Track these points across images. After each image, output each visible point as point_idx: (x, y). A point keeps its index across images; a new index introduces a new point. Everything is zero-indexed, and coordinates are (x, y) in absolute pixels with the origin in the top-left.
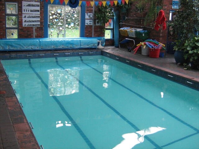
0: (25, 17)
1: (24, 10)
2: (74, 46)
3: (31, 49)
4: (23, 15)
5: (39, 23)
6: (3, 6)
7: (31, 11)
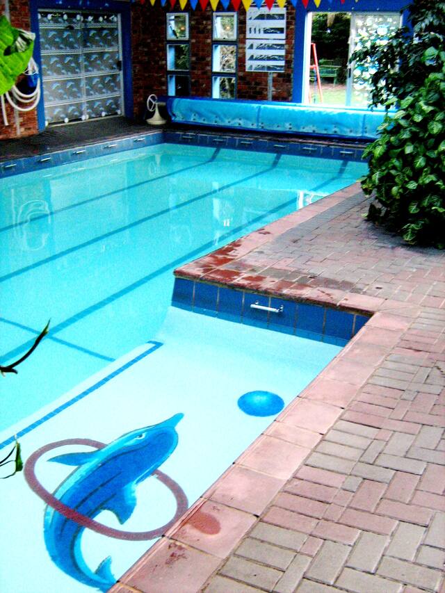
0: (251, 47)
1: (250, 29)
2: (345, 132)
3: (237, 125)
4: (247, 41)
5: (282, 63)
6: (209, 22)
7: (266, 31)
